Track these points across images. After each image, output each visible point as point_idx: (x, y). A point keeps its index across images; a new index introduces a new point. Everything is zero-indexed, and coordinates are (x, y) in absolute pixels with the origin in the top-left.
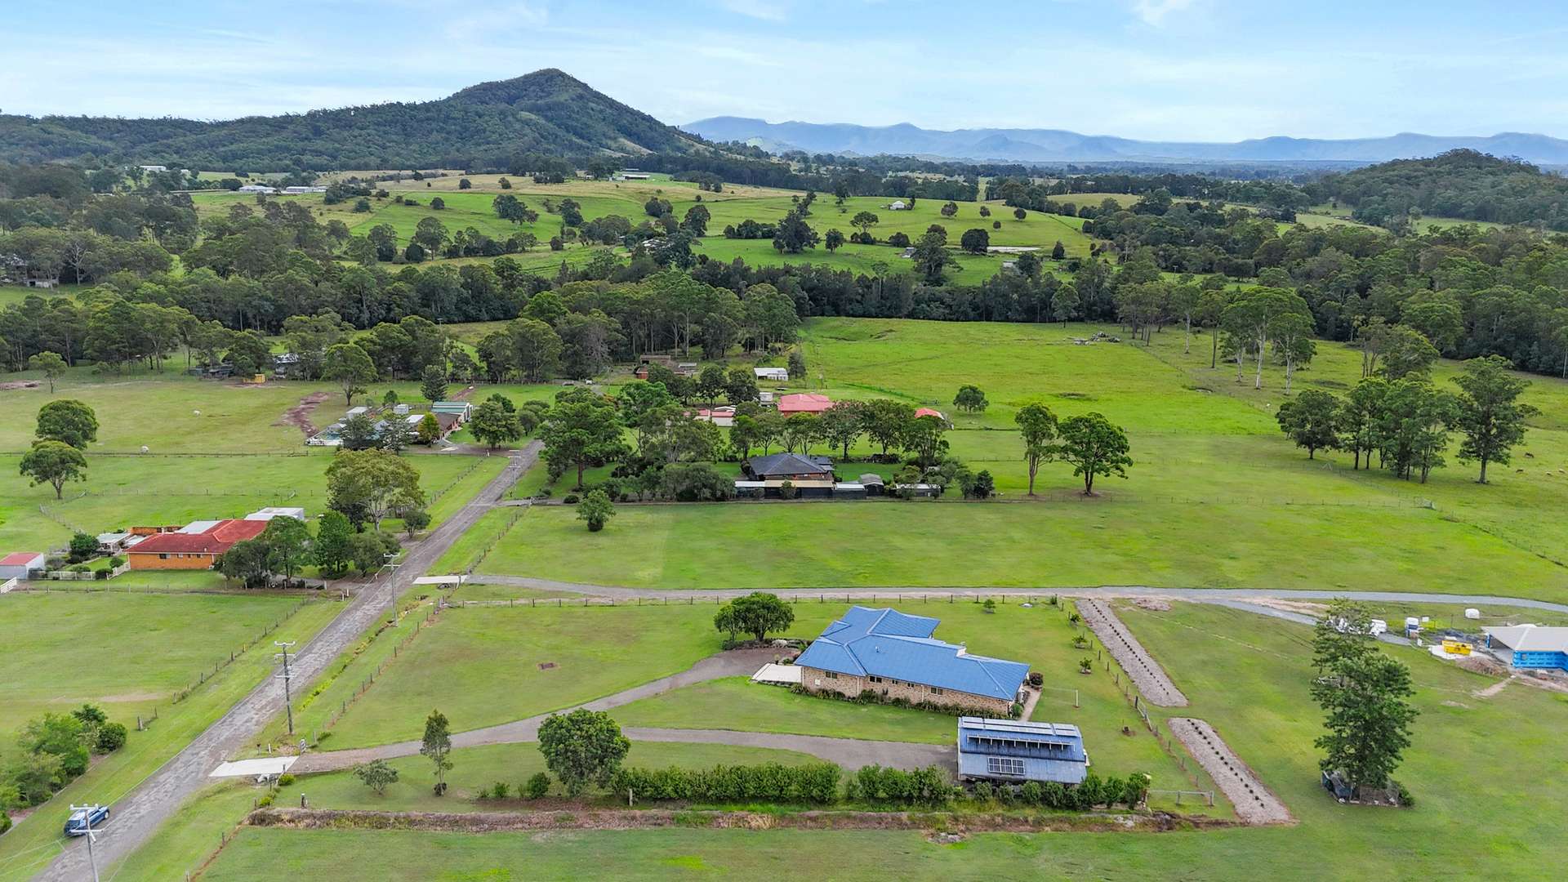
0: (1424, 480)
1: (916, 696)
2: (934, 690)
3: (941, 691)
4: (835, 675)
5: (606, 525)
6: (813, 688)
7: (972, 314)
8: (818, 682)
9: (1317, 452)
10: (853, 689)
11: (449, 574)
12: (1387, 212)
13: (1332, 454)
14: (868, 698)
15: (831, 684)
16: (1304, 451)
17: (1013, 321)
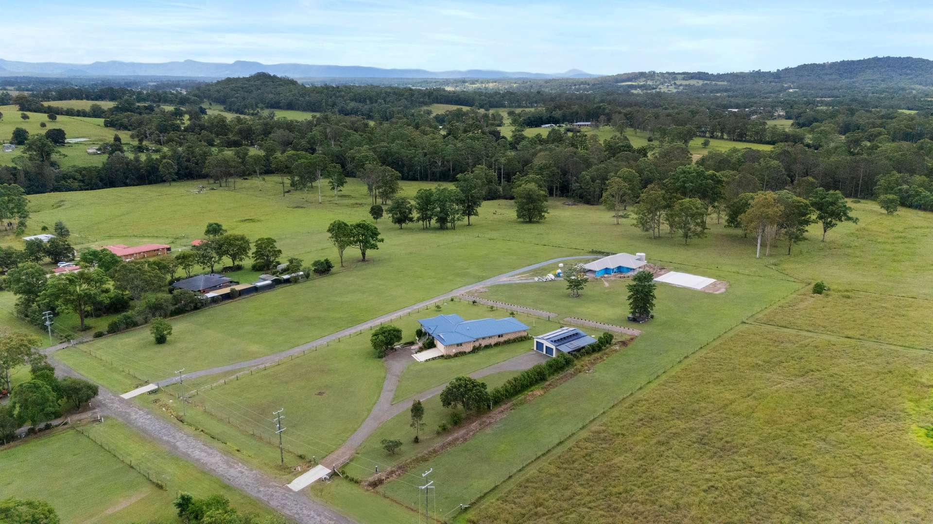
0: (454, 228)
1: (493, 341)
2: (499, 336)
3: (502, 336)
4: (461, 344)
5: (168, 338)
6: (452, 354)
7: (100, 184)
8: (454, 351)
9: (404, 225)
10: (468, 348)
11: (137, 387)
12: (246, 107)
13: (410, 225)
14: (475, 350)
15: (460, 349)
16: (397, 225)
17: (131, 186)
